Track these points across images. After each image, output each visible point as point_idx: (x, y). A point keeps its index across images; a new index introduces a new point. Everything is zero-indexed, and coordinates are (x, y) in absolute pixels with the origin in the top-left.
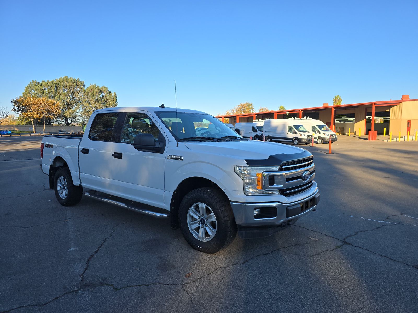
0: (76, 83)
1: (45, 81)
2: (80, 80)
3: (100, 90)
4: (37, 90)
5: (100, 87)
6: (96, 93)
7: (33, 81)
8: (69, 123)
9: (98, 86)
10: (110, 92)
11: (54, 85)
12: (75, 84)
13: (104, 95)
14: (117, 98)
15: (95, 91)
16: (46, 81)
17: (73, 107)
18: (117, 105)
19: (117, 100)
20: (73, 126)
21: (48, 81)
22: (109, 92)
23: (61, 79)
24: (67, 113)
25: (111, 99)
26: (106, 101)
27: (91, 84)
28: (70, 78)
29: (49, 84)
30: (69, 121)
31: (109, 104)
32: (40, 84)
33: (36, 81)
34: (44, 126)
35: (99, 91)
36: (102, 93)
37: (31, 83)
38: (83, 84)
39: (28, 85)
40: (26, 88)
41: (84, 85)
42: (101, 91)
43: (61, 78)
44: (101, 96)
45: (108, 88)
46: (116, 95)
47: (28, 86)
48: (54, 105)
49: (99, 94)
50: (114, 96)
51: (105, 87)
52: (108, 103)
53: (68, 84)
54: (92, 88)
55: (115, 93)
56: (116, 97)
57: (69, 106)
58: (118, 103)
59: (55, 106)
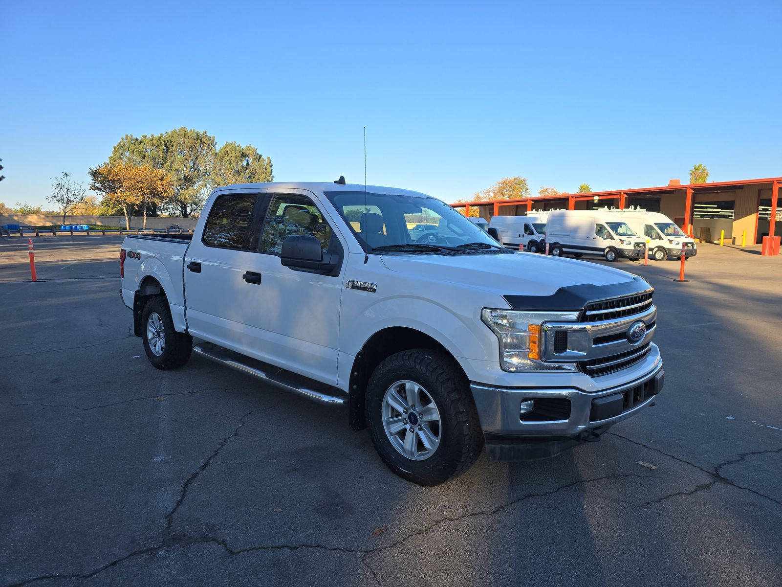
0: (201, 141)
1: (148, 137)
2: (207, 134)
3: (243, 153)
4: (133, 152)
5: (243, 146)
6: (236, 158)
7: (127, 135)
8: (188, 212)
9: (239, 145)
10: (260, 156)
11: (163, 143)
12: (199, 141)
13: (250, 162)
14: (272, 168)
15: (233, 155)
16: (149, 136)
17: (194, 183)
18: (272, 180)
19: (272, 171)
20: (194, 219)
21: (152, 136)
22: (258, 157)
23: (174, 132)
24: (184, 195)
25: (261, 168)
26: (253, 174)
27: (227, 143)
28: (191, 130)
29: (155, 142)
30: (188, 210)
31: (258, 179)
32: (139, 140)
33: (131, 136)
34: (145, 217)
35: (241, 155)
36: (247, 159)
37: (123, 139)
38: (213, 142)
39: (117, 143)
40: (115, 148)
41: (215, 143)
42: (244, 155)
43: (175, 130)
44: (245, 163)
45: (256, 149)
46: (270, 162)
47: (118, 146)
48: (162, 179)
49: (241, 161)
50: (267, 165)
51: (251, 147)
52: (256, 177)
53: (187, 141)
54: (229, 148)
55: (269, 158)
56: (271, 167)
57: (188, 181)
58: (273, 177)
59: (164, 182)
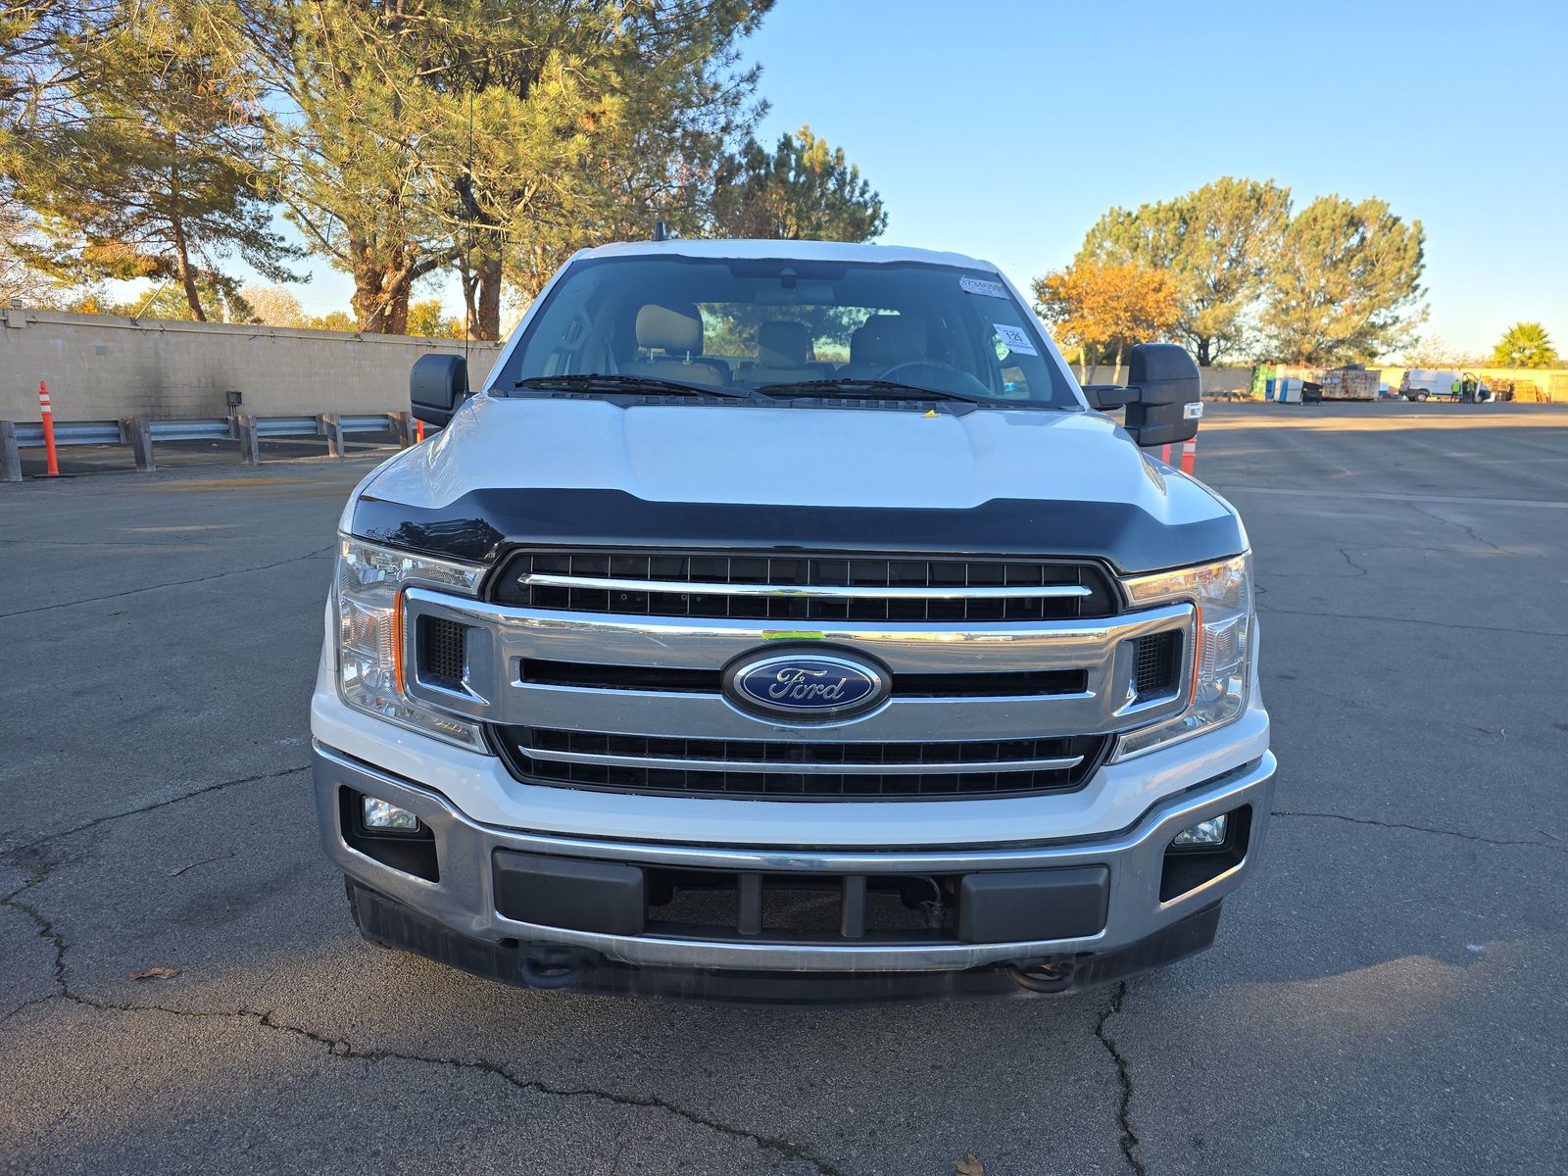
0: (1259, 200)
1: (1151, 206)
2: (1275, 185)
3: (1352, 218)
4: (1118, 239)
5: (1357, 202)
6: (1333, 230)
7: (1112, 208)
8: (1211, 357)
9: (1347, 200)
10: (1396, 220)
11: (1178, 215)
12: (1253, 202)
13: (1369, 235)
14: (1423, 246)
15: (1329, 223)
16: (1154, 206)
17: (1234, 292)
18: (1418, 275)
19: (1421, 255)
20: (1219, 369)
21: (1159, 203)
22: (1389, 224)
23: (1206, 189)
24: (1205, 320)
25: (1394, 249)
26: (1370, 263)
27: (1317, 198)
28: (1241, 181)
29: (1161, 215)
30: (1212, 351)
31: (1382, 274)
32: (1134, 216)
33: (1120, 208)
34: (1118, 367)
35: (1344, 223)
36: (1361, 230)
37: (1104, 216)
38: (1286, 200)
39: (1094, 225)
40: (1087, 236)
41: (1289, 202)
42: (1354, 222)
43: (1208, 184)
44: (1355, 240)
45: (1388, 205)
46: (1420, 231)
47: (1093, 231)
48: (1157, 290)
49: (1347, 237)
50: (1410, 238)
51: (1374, 202)
52: (1378, 271)
53: (1227, 206)
54: (1318, 212)
55: (1417, 223)
56: (1420, 243)
57: (1222, 290)
58: (1423, 266)
59: (1161, 296)
